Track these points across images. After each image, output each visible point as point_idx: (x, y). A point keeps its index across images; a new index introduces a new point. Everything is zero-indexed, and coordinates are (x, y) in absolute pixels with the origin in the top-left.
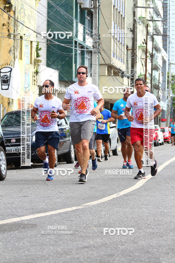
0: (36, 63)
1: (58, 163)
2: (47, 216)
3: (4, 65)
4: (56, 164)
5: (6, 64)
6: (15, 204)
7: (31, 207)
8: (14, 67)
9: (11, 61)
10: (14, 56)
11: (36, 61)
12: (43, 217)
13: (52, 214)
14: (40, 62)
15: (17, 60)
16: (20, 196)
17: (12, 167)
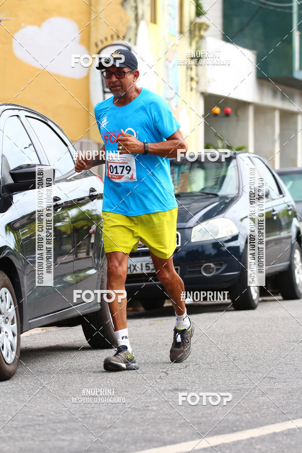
0: (196, 31)
1: (261, 299)
2: (238, 441)
3: (109, 38)
4: (256, 302)
5: (115, 37)
6: (152, 410)
7: (194, 417)
8: (135, 44)
9: (129, 28)
10: (137, 15)
11: (195, 28)
12: (227, 444)
13: (252, 438)
14: (206, 30)
15: (142, 24)
16: (163, 388)
17: (138, 311)
